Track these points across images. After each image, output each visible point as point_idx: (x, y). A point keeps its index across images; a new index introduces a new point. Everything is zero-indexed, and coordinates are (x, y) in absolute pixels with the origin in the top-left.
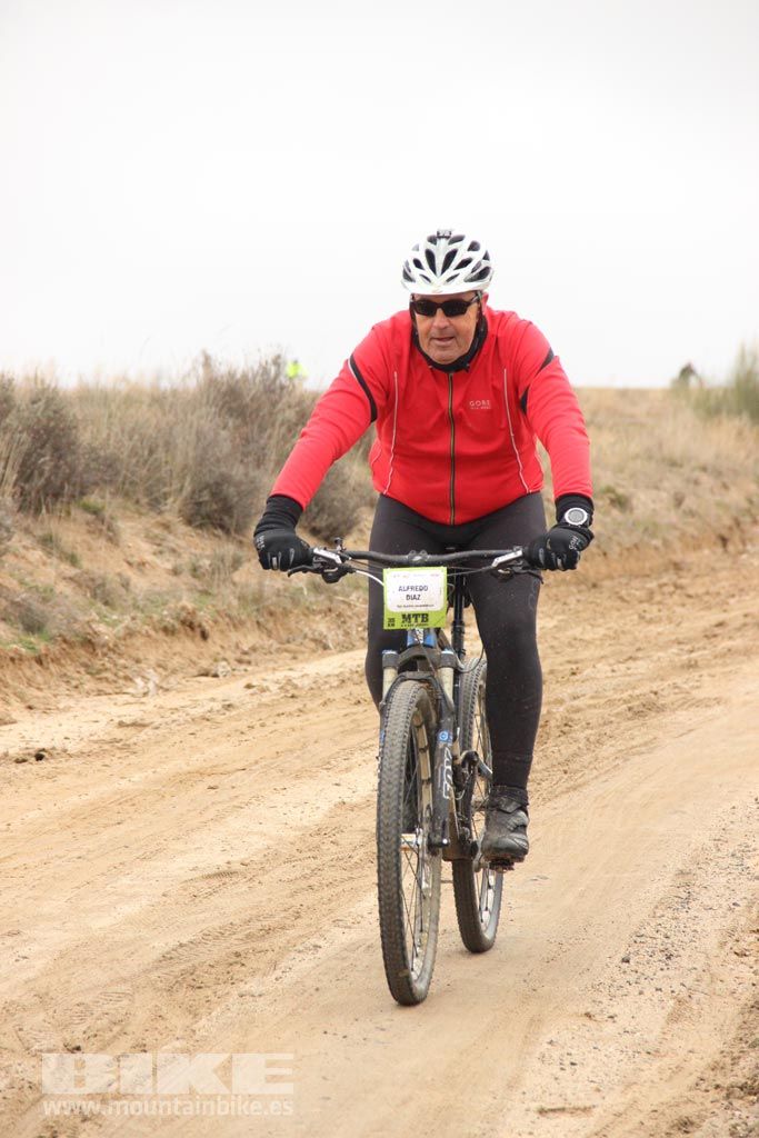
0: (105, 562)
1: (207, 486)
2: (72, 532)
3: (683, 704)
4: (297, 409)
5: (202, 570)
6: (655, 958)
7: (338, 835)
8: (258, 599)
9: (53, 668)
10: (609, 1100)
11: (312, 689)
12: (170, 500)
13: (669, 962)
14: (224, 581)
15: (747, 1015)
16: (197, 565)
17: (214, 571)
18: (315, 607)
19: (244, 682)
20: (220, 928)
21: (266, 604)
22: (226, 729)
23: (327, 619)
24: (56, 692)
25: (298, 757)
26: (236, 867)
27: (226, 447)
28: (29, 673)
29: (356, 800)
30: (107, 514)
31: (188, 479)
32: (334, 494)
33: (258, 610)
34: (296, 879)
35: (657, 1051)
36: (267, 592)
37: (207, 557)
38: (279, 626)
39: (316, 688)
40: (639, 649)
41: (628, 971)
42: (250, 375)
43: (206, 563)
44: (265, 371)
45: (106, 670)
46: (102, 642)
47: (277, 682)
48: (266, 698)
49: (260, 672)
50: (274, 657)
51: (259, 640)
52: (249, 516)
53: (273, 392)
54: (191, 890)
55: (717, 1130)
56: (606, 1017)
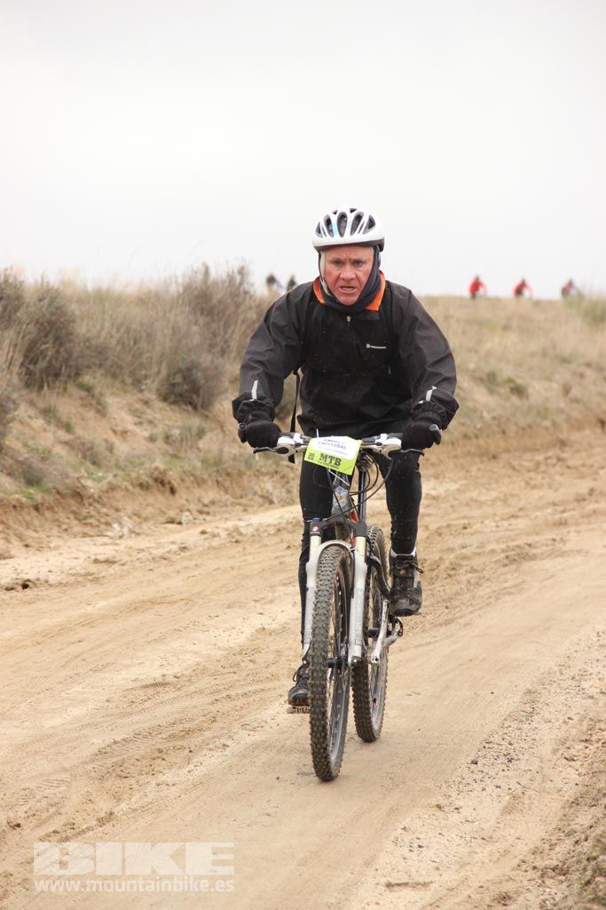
0: (94, 431)
1: (180, 371)
2: (67, 406)
3: (551, 554)
4: (256, 310)
5: (174, 438)
6: (499, 761)
7: (256, 655)
8: (218, 462)
9: (48, 514)
10: (445, 877)
11: (253, 535)
12: (150, 381)
13: (510, 765)
14: (191, 447)
15: (567, 809)
16: (169, 433)
17: (183, 439)
18: (264, 470)
19: (201, 528)
20: (149, 729)
21: (226, 466)
22: (179, 567)
23: (273, 479)
24: (49, 534)
25: (232, 591)
26: (169, 679)
27: (196, 340)
28: (28, 518)
29: (274, 626)
30: (97, 391)
31: (164, 364)
33: (217, 471)
35: (491, 838)
36: (226, 456)
37: (177, 428)
38: (235, 485)
39: (258, 535)
40: (520, 510)
41: (476, 770)
42: (220, 282)
43: (176, 432)
44: (231, 278)
45: (91, 517)
46: (89, 494)
48: (215, 542)
49: (215, 521)
50: (229, 509)
51: (217, 495)
52: (213, 395)
53: (237, 296)
54: (130, 697)
55: (529, 903)
56: (452, 809)
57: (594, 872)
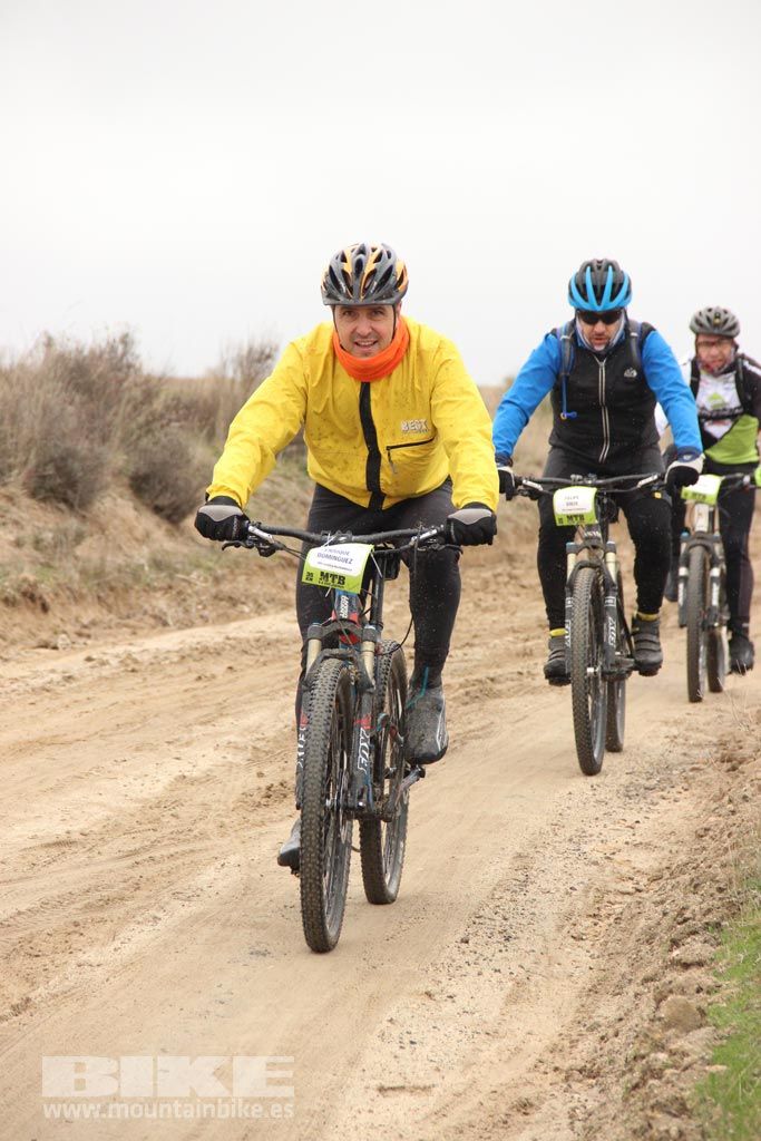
1: (52, 460)
3: (520, 690)
4: (144, 387)
5: (45, 543)
6: (495, 939)
7: (178, 809)
10: (449, 1079)
11: (152, 664)
12: (16, 472)
13: (507, 943)
14: (66, 555)
15: (584, 998)
16: (40, 537)
17: (57, 544)
18: (156, 584)
19: (84, 655)
20: (59, 897)
21: (110, 577)
22: (67, 701)
23: (168, 595)
25: (138, 730)
26: (74, 837)
27: (72, 422)
29: (196, 774)
31: (33, 452)
32: (177, 473)
33: (99, 585)
34: (136, 850)
35: (496, 1032)
36: (109, 567)
37: (50, 530)
38: (120, 603)
39: (157, 663)
40: (475, 636)
41: (467, 951)
42: (98, 352)
43: (48, 536)
44: (113, 349)
48: (106, 671)
49: (100, 646)
50: (113, 631)
51: (99, 614)
52: (92, 491)
53: (120, 370)
54: (30, 858)
55: (556, 1112)
56: (444, 997)
57: (644, 1073)
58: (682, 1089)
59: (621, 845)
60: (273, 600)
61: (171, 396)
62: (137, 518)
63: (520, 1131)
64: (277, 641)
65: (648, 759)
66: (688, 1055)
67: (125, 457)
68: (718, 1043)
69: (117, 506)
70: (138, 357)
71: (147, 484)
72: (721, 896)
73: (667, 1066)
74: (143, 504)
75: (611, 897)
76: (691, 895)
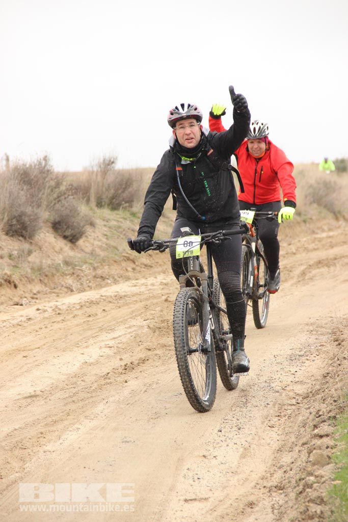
1: (15, 217)
4: (55, 180)
5: (14, 256)
6: (233, 429)
7: (84, 377)
8: (40, 269)
10: (216, 495)
11: (67, 310)
13: (239, 431)
14: (24, 261)
15: (276, 454)
16: (11, 254)
17: (19, 256)
18: (66, 272)
19: (36, 307)
20: (33, 421)
21: (45, 270)
22: (29, 329)
23: (73, 277)
25: (63, 342)
26: (38, 393)
27: (23, 199)
29: (92, 360)
31: (6, 214)
32: (73, 220)
33: (40, 274)
34: (66, 398)
35: (236, 472)
36: (44, 265)
37: (16, 250)
39: (69, 309)
41: (221, 436)
42: (33, 165)
43: (15, 253)
44: (40, 163)
47: (51, 307)
48: (46, 315)
49: (42, 303)
50: (48, 296)
51: (41, 288)
52: (34, 230)
53: (44, 173)
54: (18, 404)
55: (266, 506)
56: (212, 457)
57: (304, 486)
58: (322, 493)
59: (289, 383)
60: (122, 276)
61: (69, 183)
62: (56, 242)
63: (250, 516)
64: (125, 296)
65: (299, 342)
66: (324, 477)
67: (49, 214)
68: (337, 471)
69: (47, 237)
70: (52, 166)
71: (60, 225)
72: (336, 404)
73: (315, 483)
74: (59, 235)
75: (286, 407)
76: (322, 404)
